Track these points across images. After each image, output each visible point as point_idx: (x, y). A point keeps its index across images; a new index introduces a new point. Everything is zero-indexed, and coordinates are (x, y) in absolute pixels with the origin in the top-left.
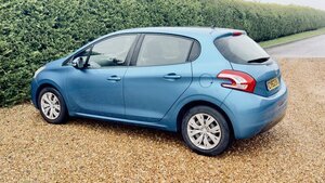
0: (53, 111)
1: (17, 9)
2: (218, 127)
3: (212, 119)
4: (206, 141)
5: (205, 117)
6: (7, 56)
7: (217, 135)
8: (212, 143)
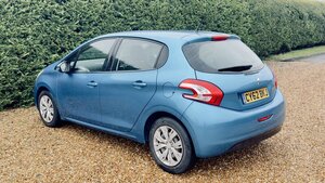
0: (49, 114)
1: (37, 13)
2: (180, 143)
3: (175, 134)
4: (170, 157)
5: (169, 130)
6: (24, 58)
7: (180, 151)
8: (175, 159)
